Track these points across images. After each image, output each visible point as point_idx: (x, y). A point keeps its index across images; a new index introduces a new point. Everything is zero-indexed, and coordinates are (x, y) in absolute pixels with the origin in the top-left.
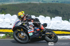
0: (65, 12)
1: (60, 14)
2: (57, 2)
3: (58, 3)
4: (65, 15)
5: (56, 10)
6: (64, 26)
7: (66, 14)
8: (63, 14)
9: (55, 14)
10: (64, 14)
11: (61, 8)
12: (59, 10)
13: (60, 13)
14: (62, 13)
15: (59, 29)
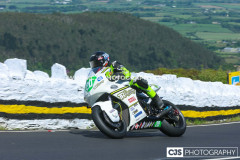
0: (37, 41)
1: (19, 45)
2: (11, 7)
3: (13, 11)
4: (36, 52)
5: (7, 35)
6: (32, 88)
7: (40, 48)
8: (28, 47)
9: (4, 48)
10: (34, 48)
11: (25, 28)
12: (16, 36)
13: (21, 43)
14: (25, 44)
15: (18, 98)
